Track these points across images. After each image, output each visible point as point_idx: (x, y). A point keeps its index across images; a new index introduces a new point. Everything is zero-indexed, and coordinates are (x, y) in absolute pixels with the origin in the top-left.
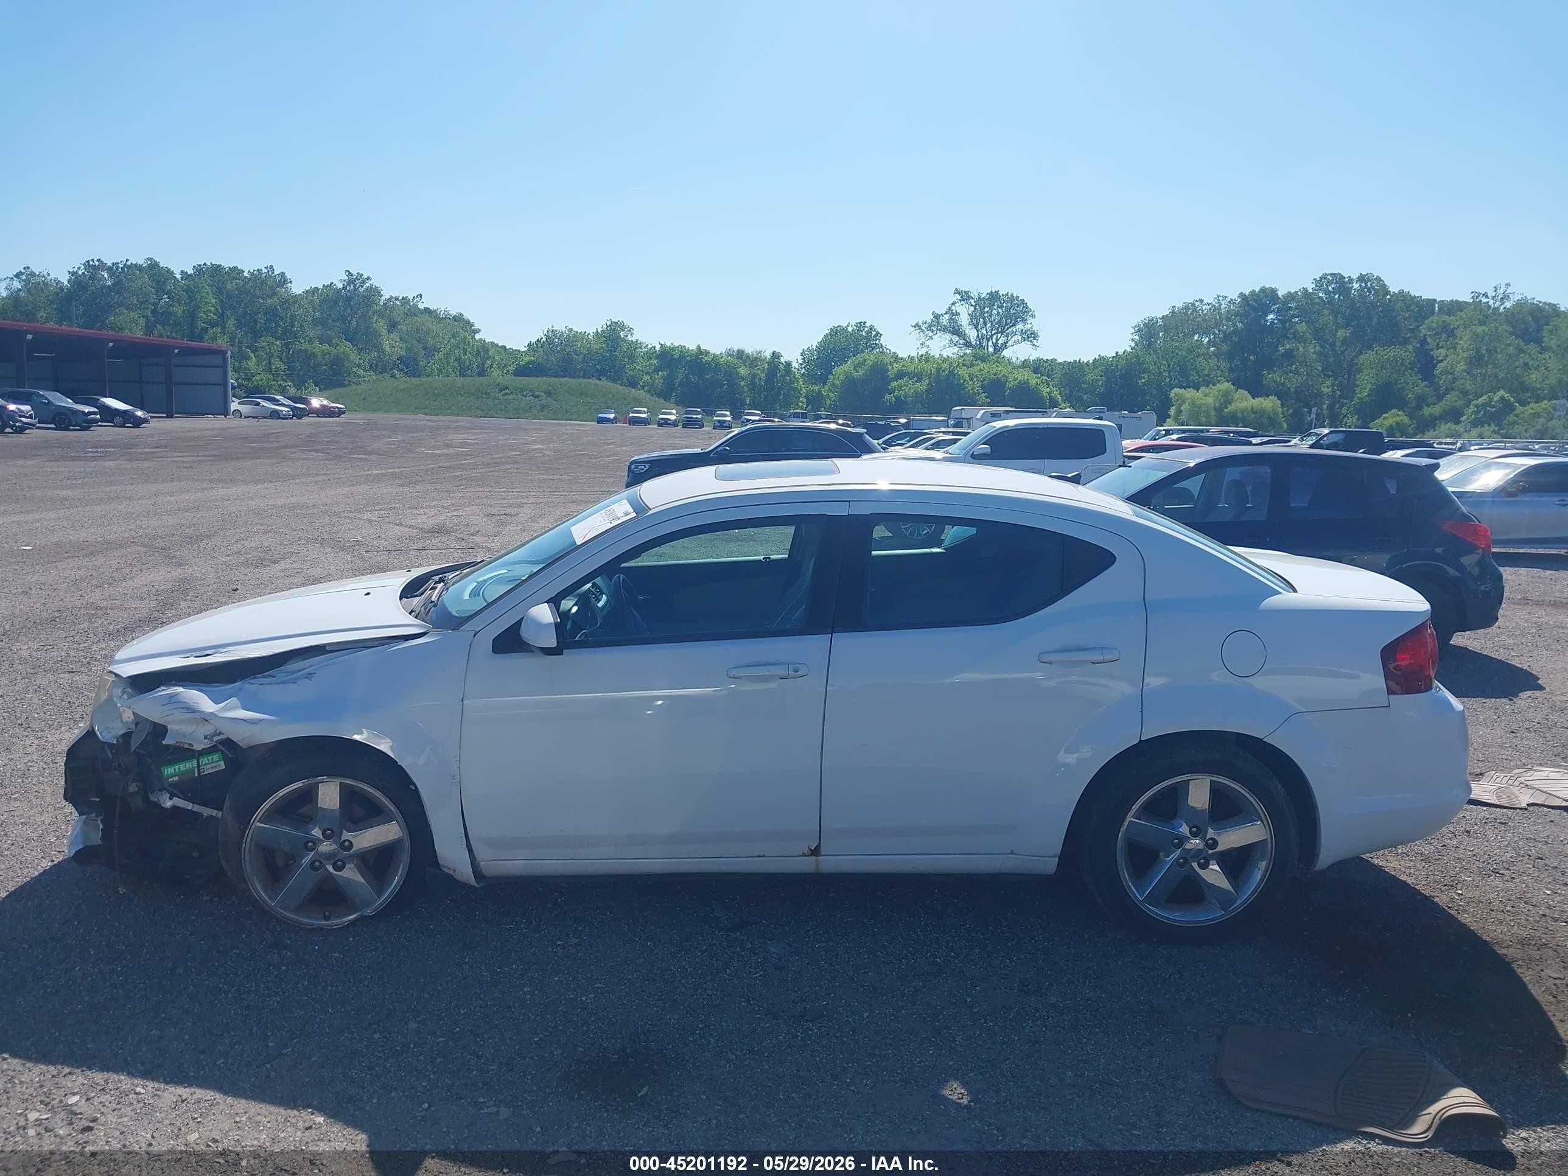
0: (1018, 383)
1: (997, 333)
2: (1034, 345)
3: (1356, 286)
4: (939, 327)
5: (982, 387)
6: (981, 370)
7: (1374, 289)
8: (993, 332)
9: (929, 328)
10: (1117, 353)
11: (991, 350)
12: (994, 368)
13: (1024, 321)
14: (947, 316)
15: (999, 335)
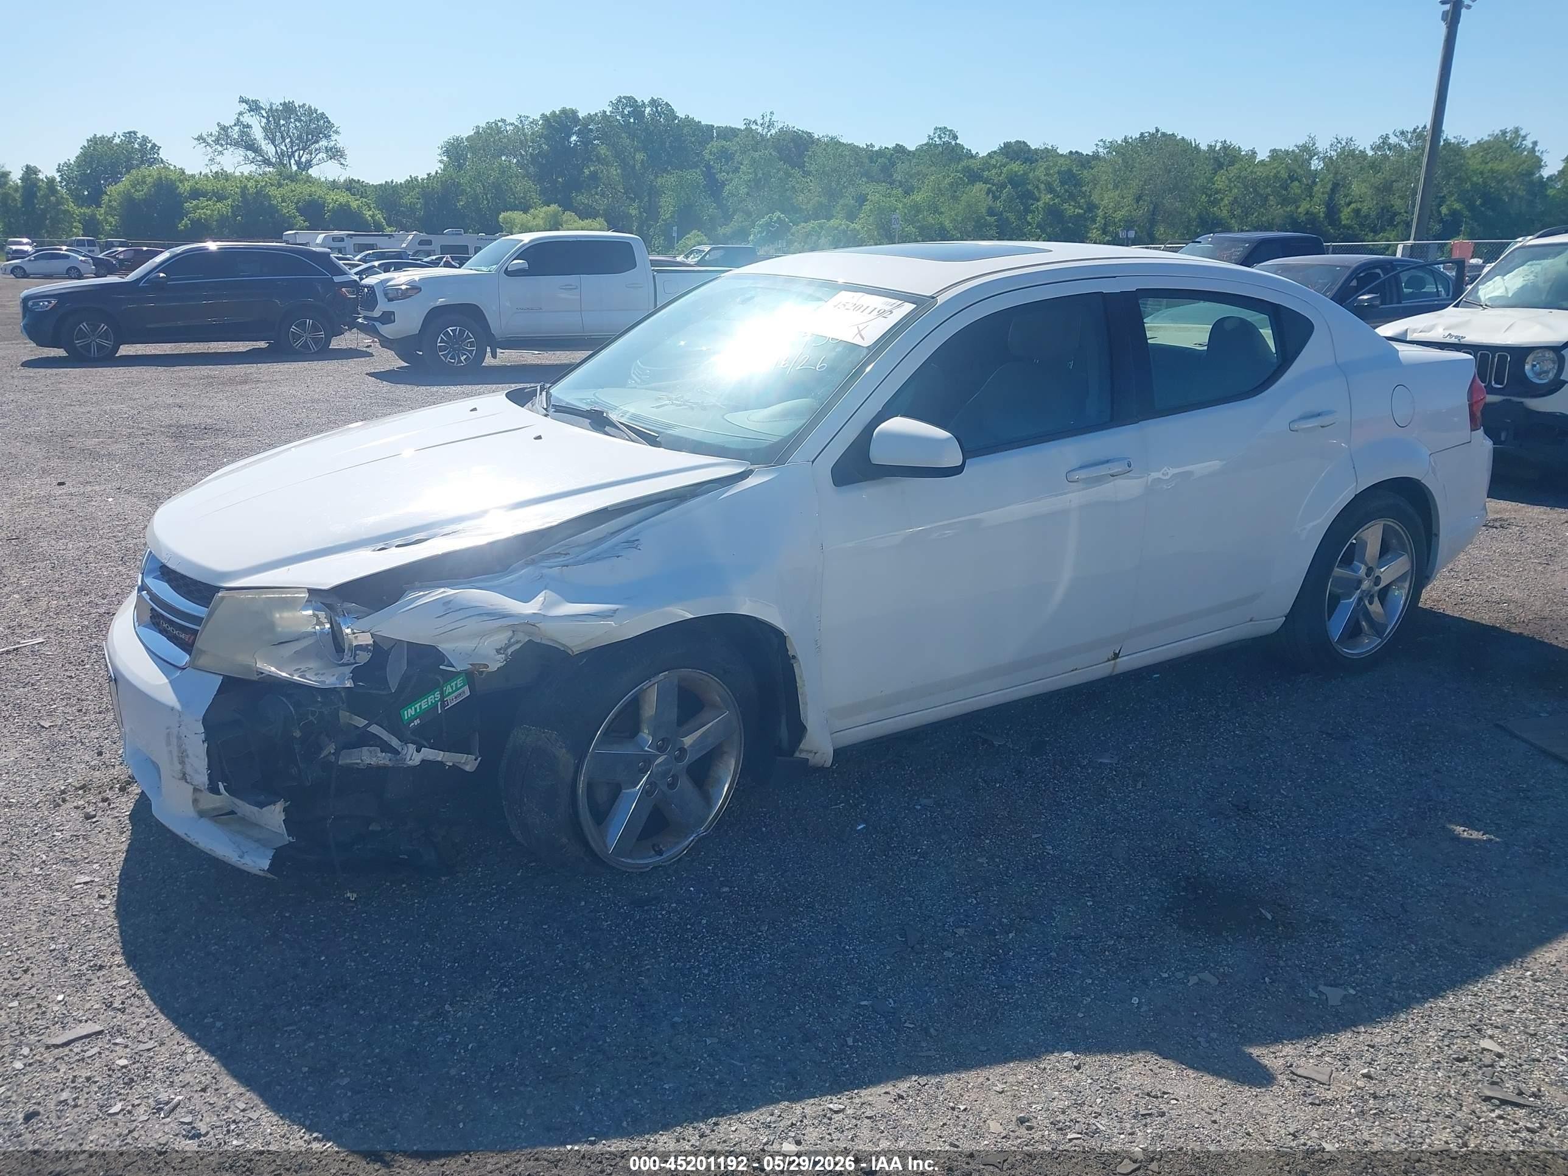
0: (339, 205)
1: (299, 149)
2: (342, 164)
3: (648, 110)
4: (229, 141)
5: (298, 209)
6: (293, 191)
7: (665, 114)
8: (294, 149)
9: (217, 141)
10: (428, 175)
11: (295, 168)
12: (306, 189)
13: (327, 137)
14: (237, 128)
15: (302, 152)
